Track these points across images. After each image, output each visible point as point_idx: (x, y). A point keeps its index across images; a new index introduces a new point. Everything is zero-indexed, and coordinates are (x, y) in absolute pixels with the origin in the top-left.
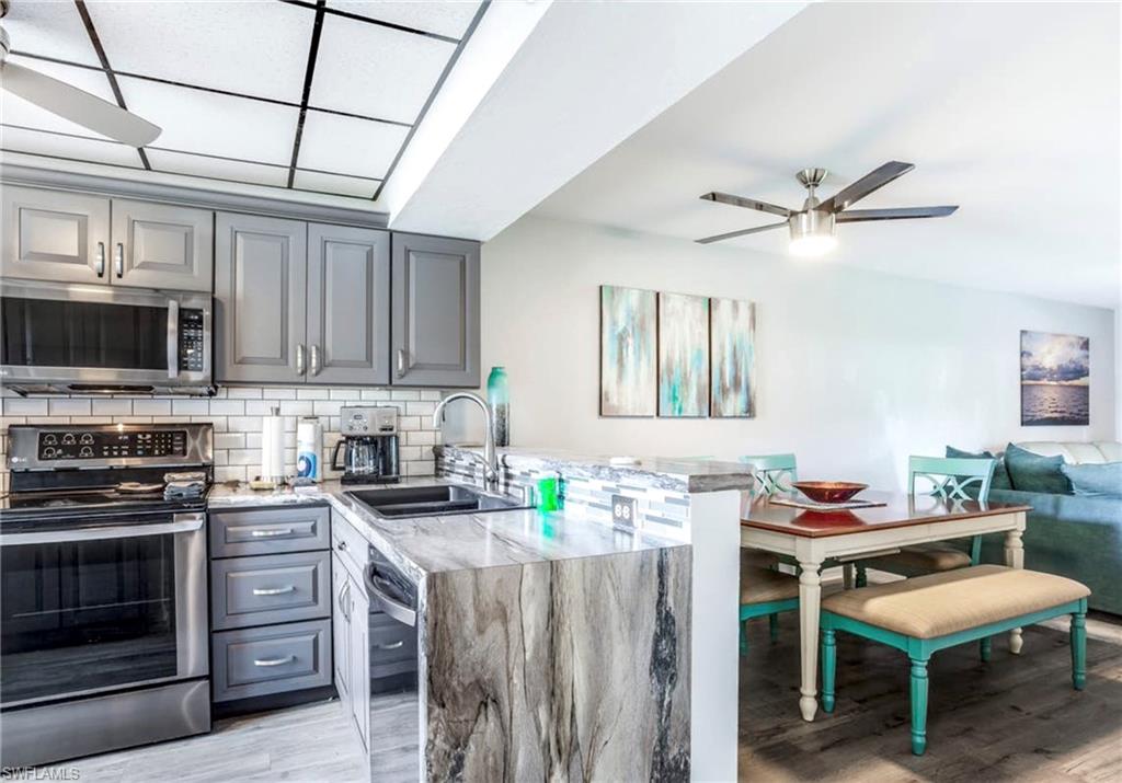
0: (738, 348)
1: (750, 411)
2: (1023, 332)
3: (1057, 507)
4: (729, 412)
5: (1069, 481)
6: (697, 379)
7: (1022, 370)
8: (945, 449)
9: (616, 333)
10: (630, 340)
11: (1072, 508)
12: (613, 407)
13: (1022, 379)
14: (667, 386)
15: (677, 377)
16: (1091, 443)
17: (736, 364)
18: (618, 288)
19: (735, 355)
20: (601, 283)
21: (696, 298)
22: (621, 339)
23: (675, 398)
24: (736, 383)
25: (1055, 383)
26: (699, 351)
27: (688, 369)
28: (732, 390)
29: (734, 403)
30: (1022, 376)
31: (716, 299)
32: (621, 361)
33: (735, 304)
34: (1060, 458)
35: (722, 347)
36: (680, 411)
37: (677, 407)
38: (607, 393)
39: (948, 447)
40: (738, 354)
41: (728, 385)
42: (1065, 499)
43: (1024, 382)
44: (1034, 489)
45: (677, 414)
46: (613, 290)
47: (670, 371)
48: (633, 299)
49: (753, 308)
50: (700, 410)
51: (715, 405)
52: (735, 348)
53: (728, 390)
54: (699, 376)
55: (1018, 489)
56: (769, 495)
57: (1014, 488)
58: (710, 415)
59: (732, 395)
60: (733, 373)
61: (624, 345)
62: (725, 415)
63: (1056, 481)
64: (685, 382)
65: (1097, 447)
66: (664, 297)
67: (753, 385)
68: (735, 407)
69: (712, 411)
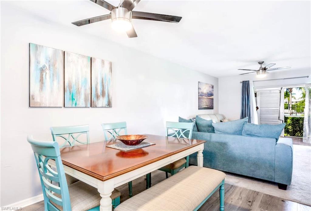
0: (104, 79)
1: (109, 105)
2: (199, 82)
3: (211, 137)
4: (100, 105)
5: (214, 128)
6: (84, 91)
7: (199, 93)
8: (178, 118)
9: (39, 67)
10: (48, 72)
11: (215, 137)
12: (37, 103)
13: (199, 96)
14: (69, 94)
15: (74, 90)
16: (214, 114)
17: (103, 86)
18: (40, 46)
19: (102, 82)
20: (30, 42)
21: (84, 56)
22: (42, 70)
23: (73, 99)
24: (103, 94)
25: (206, 97)
26: (86, 80)
27: (80, 86)
28: (101, 97)
29: (102, 102)
30: (199, 95)
31: (94, 58)
32: (42, 80)
33: (103, 62)
34: (211, 121)
35: (97, 78)
36: (76, 104)
37: (74, 103)
38: (33, 96)
39: (179, 117)
40: (104, 81)
41: (99, 94)
42: (213, 134)
43: (200, 97)
44: (204, 131)
45: (74, 106)
46: (36, 46)
47: (70, 87)
48: (50, 53)
49: (111, 64)
50: (86, 104)
51: (93, 102)
52: (103, 79)
53: (100, 96)
54: (86, 90)
55: (200, 131)
56: (115, 140)
57: (198, 131)
58: (91, 106)
59: (101, 98)
60: (102, 89)
61: (44, 74)
62: (98, 106)
63: (210, 129)
64: (78, 92)
65: (215, 115)
66: (67, 54)
67: (111, 94)
68: (103, 103)
69: (92, 105)
